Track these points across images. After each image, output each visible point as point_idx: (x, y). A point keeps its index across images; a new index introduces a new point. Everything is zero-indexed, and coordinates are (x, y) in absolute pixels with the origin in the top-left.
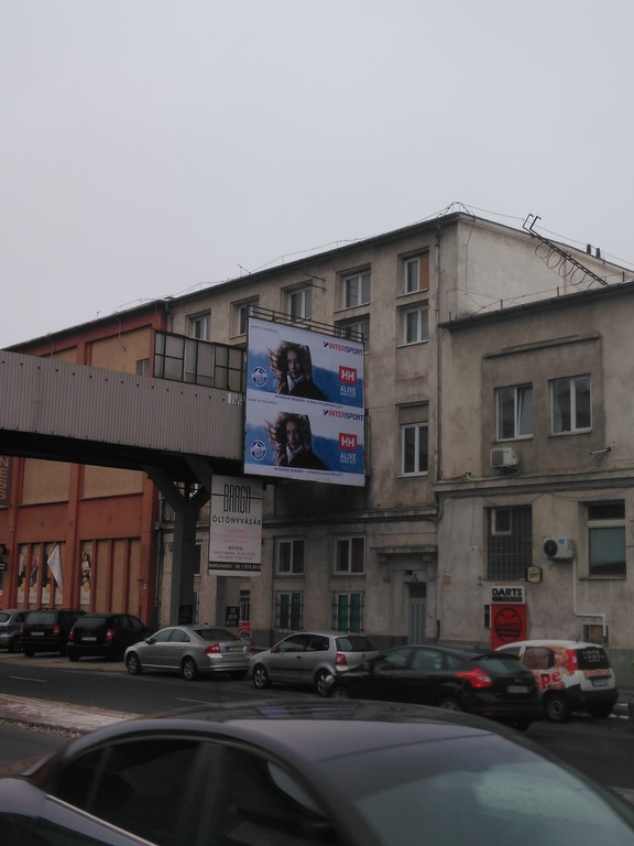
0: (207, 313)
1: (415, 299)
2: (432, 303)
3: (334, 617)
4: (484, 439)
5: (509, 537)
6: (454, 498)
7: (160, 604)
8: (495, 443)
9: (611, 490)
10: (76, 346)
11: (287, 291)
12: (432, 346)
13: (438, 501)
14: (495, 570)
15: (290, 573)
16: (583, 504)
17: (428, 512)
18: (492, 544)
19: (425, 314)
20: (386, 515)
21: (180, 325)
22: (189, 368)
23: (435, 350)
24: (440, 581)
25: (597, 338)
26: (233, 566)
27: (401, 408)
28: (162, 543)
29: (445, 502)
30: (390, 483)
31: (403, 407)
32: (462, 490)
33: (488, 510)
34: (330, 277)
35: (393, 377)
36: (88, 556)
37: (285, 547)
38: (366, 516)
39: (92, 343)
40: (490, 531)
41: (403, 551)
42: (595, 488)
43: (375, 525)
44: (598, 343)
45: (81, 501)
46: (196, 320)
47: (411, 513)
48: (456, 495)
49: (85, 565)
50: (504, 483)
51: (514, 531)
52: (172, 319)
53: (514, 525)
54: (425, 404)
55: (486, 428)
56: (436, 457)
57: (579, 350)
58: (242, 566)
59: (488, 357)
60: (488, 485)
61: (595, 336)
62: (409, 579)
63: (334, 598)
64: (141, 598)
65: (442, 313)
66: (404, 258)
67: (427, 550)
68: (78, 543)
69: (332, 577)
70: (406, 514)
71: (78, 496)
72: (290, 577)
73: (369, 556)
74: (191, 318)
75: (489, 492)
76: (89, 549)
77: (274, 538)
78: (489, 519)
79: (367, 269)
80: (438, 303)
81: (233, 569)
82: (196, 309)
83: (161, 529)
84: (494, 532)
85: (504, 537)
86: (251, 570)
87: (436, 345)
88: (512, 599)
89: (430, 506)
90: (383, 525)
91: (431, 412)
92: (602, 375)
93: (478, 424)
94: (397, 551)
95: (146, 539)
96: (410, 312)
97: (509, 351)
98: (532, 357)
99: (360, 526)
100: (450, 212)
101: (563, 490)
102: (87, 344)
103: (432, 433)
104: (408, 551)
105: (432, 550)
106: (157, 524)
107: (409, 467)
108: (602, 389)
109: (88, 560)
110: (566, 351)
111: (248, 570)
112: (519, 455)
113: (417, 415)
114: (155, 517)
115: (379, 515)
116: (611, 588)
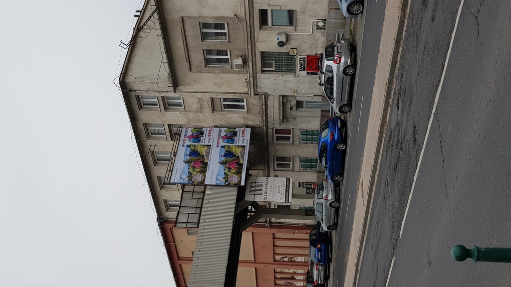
0: (165, 201)
1: (161, 103)
2: (163, 94)
3: (312, 143)
4: (229, 73)
5: (276, 62)
6: (257, 87)
7: (304, 224)
8: (232, 67)
9: (255, 15)
10: (180, 265)
11: (155, 163)
12: (184, 95)
13: (258, 94)
14: (291, 69)
15: (291, 163)
16: (260, 28)
17: (264, 99)
18: (278, 70)
19: (168, 98)
20: (264, 118)
21: (171, 215)
22: (193, 210)
23: (186, 93)
24: (296, 95)
25: (182, 19)
26: (287, 191)
27: (214, 111)
28: (276, 223)
29: (259, 91)
30: (249, 116)
31: (213, 110)
32: (254, 83)
33: (263, 71)
34: (149, 142)
35: (199, 114)
36: (281, 258)
37: (278, 165)
38: (265, 128)
39: (178, 257)
40: (273, 71)
41: (281, 111)
42: (253, 22)
43: (269, 123)
44: (184, 18)
45: (255, 262)
46: (168, 207)
47: (264, 107)
48: (255, 86)
49: (286, 259)
50: (250, 64)
51: (273, 60)
52: (168, 218)
53: (270, 60)
54: (212, 99)
55: (224, 71)
56: (238, 95)
57: (187, 27)
58: (288, 186)
59: (191, 70)
60: (251, 72)
61: (181, 20)
62: (294, 108)
63: (303, 143)
64: (301, 233)
65: (169, 90)
66: (141, 107)
67: (281, 100)
68: (276, 263)
69: (293, 144)
70: (264, 109)
71: (253, 263)
72: (293, 163)
73: (284, 127)
74: (168, 209)
75: (255, 71)
76: (278, 258)
77: (274, 170)
78: (267, 71)
79: (145, 125)
80: (164, 92)
81: (289, 190)
82: (163, 206)
83: (270, 223)
84: (273, 69)
85: (275, 65)
86: (289, 182)
87: (184, 93)
88: (304, 62)
89: (261, 98)
90: (269, 120)
91: (217, 97)
92: (200, 17)
93: (222, 75)
94: (281, 114)
95: (274, 230)
96: (167, 105)
97: (188, 59)
98: (190, 49)
99: (269, 130)
100: (119, 85)
101: (254, 37)
102: (179, 259)
103: (226, 96)
104: (281, 109)
105: (281, 98)
106: (266, 225)
107: (242, 107)
108: (207, 17)
109: (283, 258)
110: (187, 33)
111: (289, 184)
112: (237, 56)
113: (217, 103)
114: (264, 226)
115: (265, 121)
116: (299, 17)
